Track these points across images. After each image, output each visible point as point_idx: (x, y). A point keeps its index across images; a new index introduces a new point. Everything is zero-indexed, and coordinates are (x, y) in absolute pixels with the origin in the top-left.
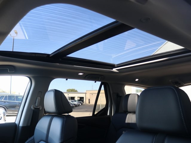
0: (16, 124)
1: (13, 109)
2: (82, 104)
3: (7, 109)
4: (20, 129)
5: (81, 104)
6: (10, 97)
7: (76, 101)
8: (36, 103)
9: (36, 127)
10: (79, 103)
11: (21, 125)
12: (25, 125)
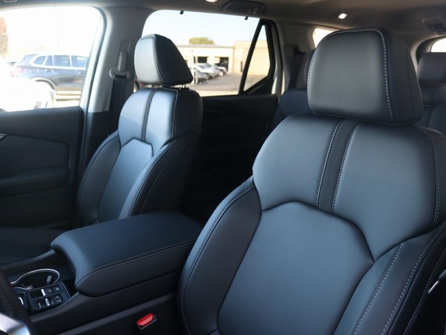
0: (81, 109)
1: (68, 85)
2: (224, 73)
3: (56, 84)
4: (90, 117)
5: (221, 74)
6: (59, 59)
7: (209, 66)
8: (117, 64)
9: (121, 114)
10: (217, 72)
11: (91, 110)
12: (100, 111)
